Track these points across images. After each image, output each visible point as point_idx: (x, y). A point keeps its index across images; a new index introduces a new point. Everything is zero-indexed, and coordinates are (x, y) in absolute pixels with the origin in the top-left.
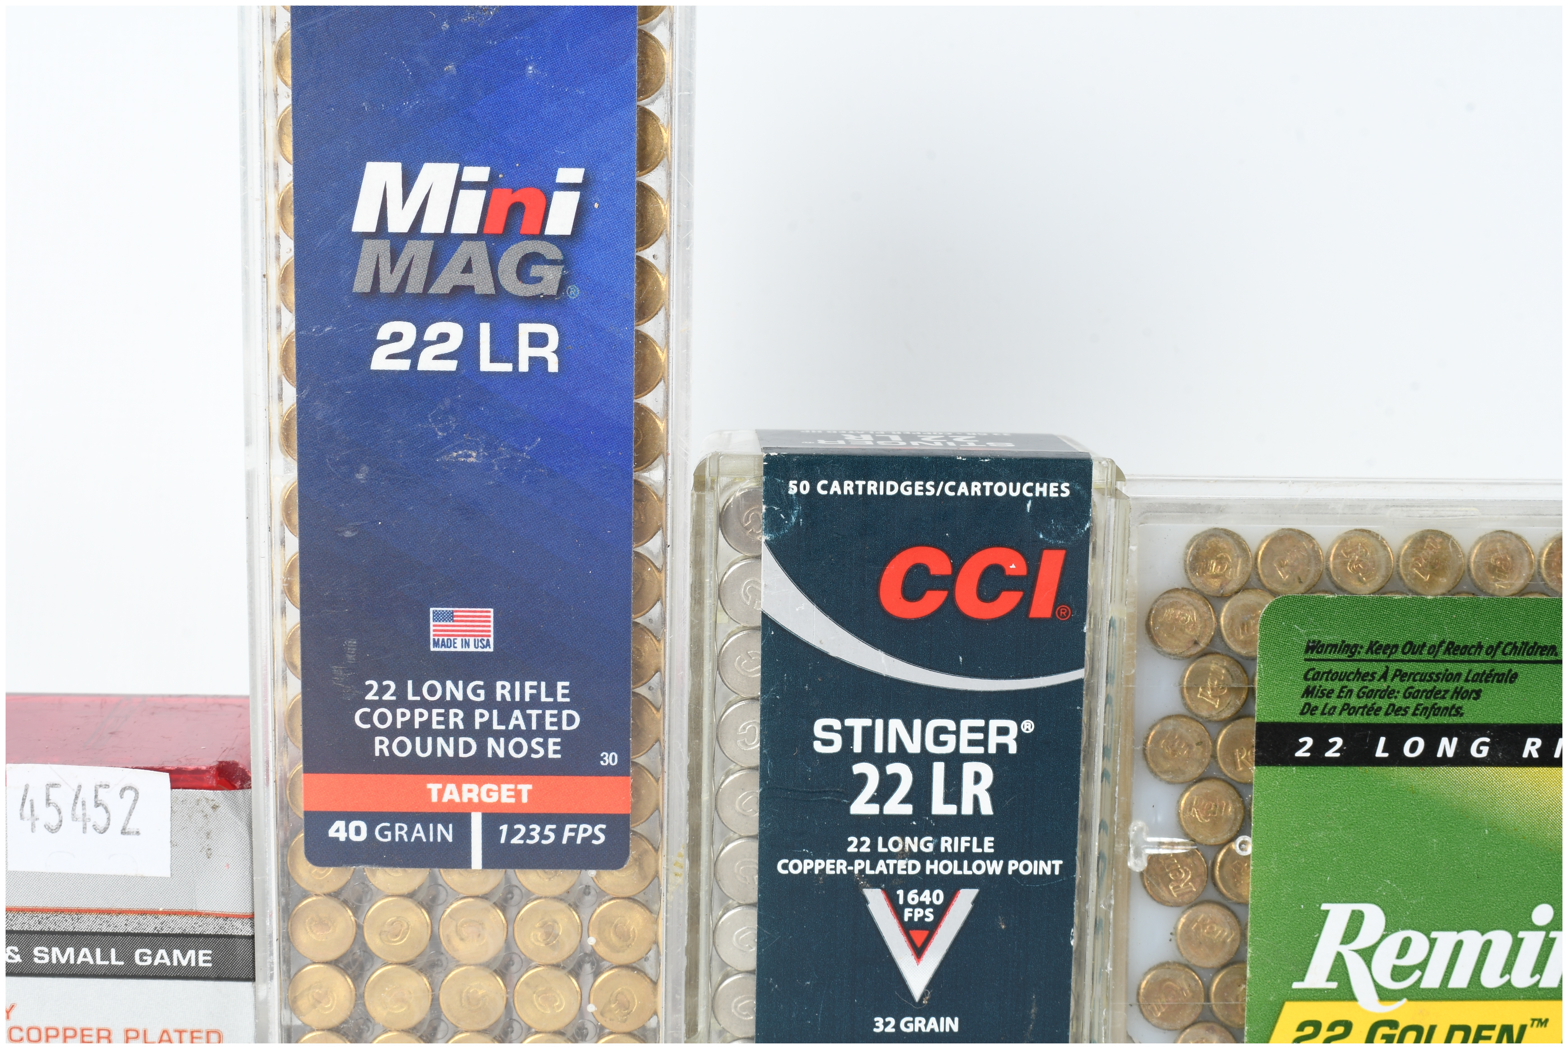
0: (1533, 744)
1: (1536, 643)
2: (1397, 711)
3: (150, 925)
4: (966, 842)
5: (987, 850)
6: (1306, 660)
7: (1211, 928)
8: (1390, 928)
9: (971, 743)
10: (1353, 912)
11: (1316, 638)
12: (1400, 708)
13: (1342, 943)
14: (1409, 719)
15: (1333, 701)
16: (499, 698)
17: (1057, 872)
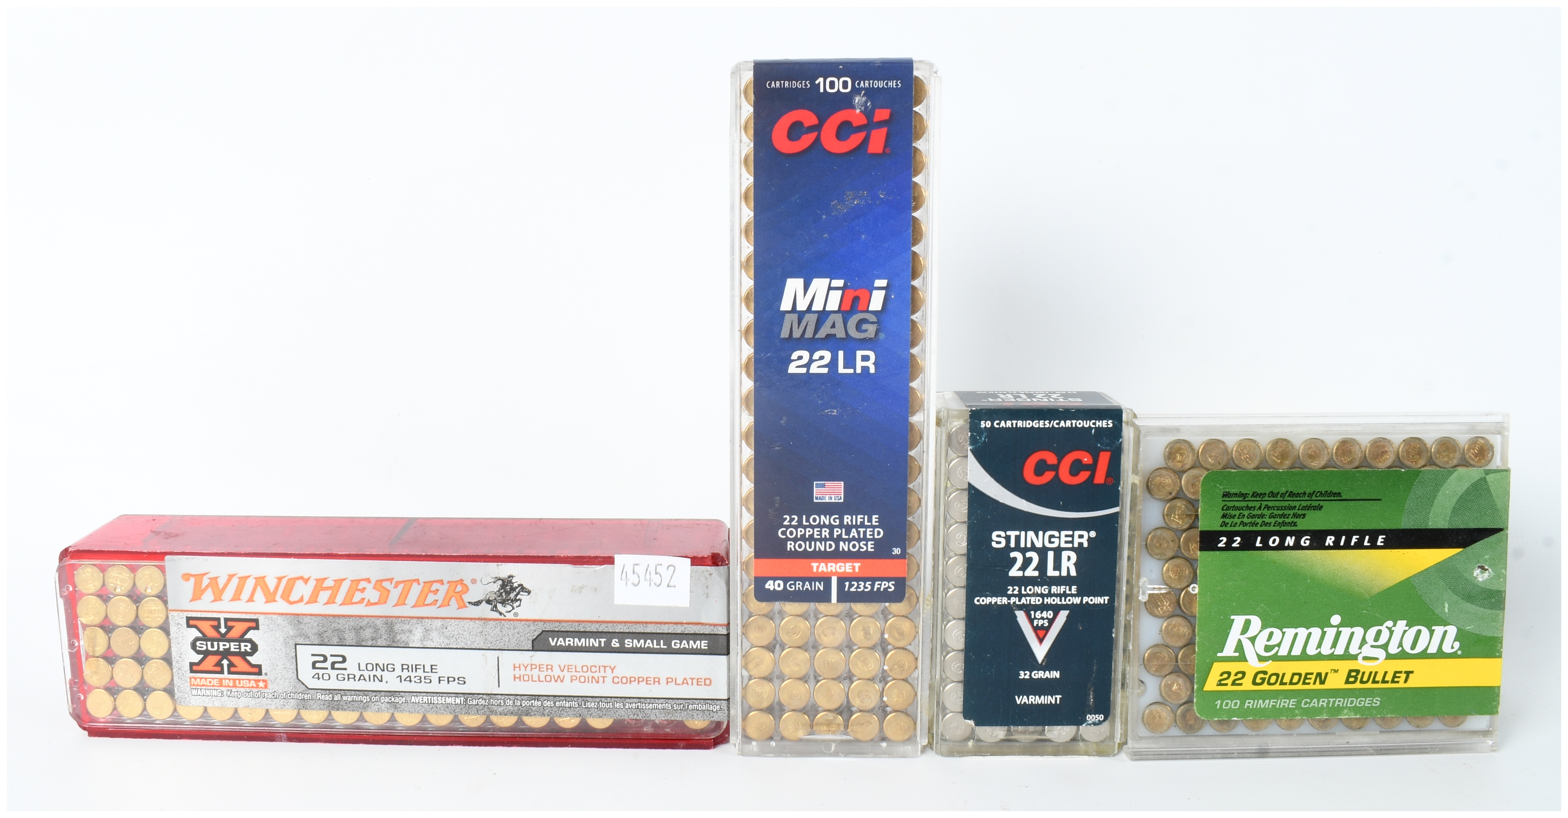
0: (1331, 539)
1: (1331, 491)
2: (1266, 524)
3: (679, 629)
4: (1064, 588)
5: (1073, 592)
6: (1223, 501)
7: (1179, 628)
8: (1264, 627)
9: (1066, 542)
10: (1246, 619)
11: (1227, 490)
12: (1267, 523)
13: (1241, 634)
14: (1272, 528)
15: (1236, 520)
16: (845, 523)
17: (1106, 602)
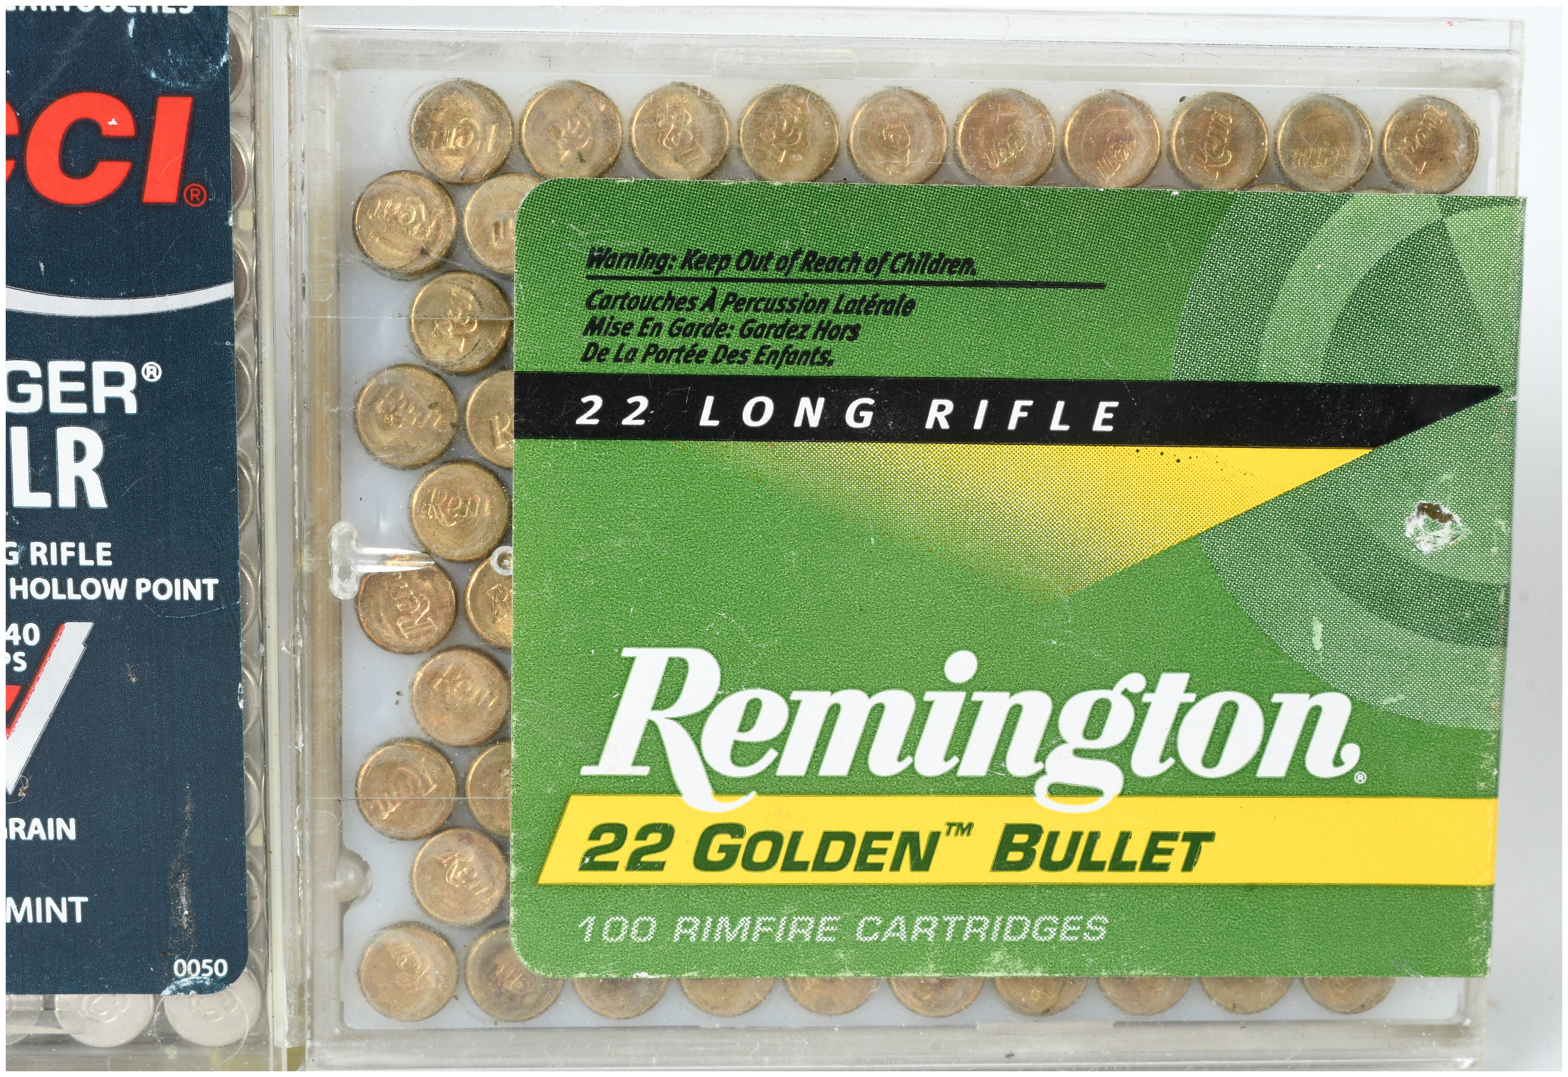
0: (941, 408)
1: (942, 255)
2: (732, 356)
4: (69, 549)
5: (101, 562)
6: (589, 277)
7: (464, 687)
8: (727, 687)
9: (67, 397)
10: (671, 660)
11: (603, 243)
12: (736, 352)
13: (655, 708)
14: (749, 369)
15: (633, 341)
17: (211, 597)
